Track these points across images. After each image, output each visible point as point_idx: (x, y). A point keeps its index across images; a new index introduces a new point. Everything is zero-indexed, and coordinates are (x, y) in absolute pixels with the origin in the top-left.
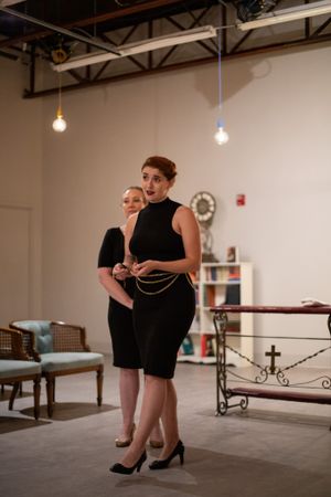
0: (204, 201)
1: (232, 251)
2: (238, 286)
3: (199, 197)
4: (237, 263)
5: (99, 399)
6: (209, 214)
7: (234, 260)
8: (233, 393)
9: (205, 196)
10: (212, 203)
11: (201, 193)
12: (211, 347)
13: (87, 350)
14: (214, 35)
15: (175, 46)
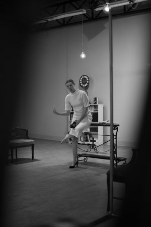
0: (84, 78)
1: (95, 99)
2: (97, 113)
3: (83, 77)
4: (97, 104)
5: (33, 157)
6: (87, 84)
7: (96, 103)
8: (80, 156)
9: (85, 77)
10: (88, 79)
11: (84, 76)
12: (87, 137)
13: (28, 139)
14: (85, 12)
15: (73, 16)
